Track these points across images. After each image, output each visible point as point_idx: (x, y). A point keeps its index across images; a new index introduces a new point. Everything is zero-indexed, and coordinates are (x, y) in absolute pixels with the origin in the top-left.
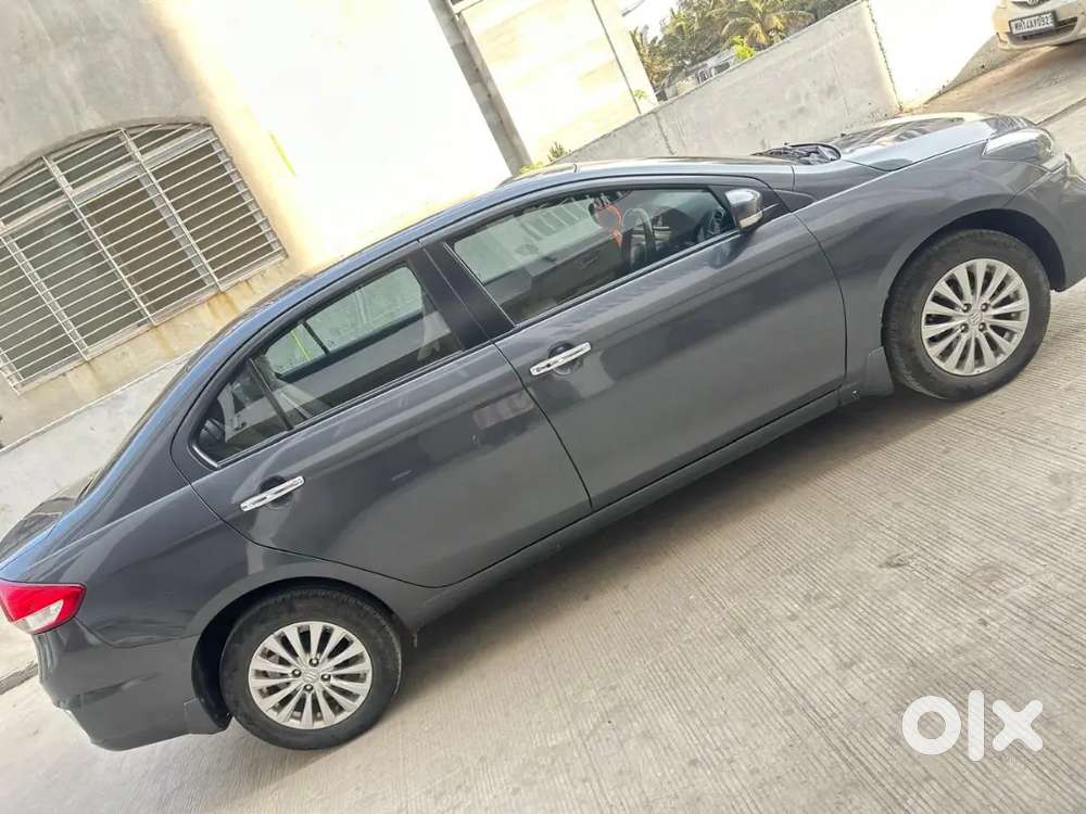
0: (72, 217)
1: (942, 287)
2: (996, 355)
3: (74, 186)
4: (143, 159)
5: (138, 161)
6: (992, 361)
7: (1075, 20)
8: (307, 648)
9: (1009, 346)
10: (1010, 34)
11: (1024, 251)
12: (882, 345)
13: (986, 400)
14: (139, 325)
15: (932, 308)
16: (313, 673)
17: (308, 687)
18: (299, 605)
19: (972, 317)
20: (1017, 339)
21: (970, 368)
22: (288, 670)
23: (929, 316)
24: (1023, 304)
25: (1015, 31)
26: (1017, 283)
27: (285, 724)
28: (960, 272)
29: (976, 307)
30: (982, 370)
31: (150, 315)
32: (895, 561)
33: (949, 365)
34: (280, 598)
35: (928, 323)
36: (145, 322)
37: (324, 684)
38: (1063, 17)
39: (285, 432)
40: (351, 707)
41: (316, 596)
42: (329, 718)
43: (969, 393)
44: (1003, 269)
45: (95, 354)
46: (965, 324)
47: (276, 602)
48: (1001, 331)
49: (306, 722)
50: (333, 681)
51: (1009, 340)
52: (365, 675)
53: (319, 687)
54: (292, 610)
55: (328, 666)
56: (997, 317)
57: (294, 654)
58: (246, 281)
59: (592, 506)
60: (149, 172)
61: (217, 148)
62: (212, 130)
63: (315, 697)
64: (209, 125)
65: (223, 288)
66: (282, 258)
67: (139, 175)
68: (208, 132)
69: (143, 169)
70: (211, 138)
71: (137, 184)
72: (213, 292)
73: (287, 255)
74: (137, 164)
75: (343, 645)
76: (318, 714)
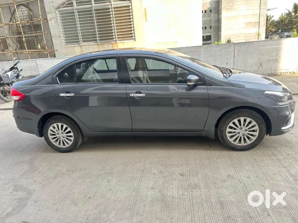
0: (91, 11)
1: (236, 121)
2: (244, 143)
3: (95, 4)
4: (113, 3)
5: (111, 3)
8: (62, 129)
13: (237, 152)
14: (95, 42)
15: (231, 125)
16: (62, 135)
17: (60, 138)
19: (242, 131)
20: (252, 141)
21: (237, 143)
22: (57, 132)
24: (257, 134)
26: (257, 128)
27: (53, 143)
28: (242, 119)
29: (244, 129)
30: (239, 145)
33: (231, 140)
35: (229, 128)
36: (97, 42)
37: (63, 138)
39: (75, 83)
40: (67, 146)
41: (67, 119)
42: (62, 146)
44: (254, 123)
45: (83, 45)
46: (239, 132)
48: (249, 138)
49: (56, 144)
50: (65, 139)
51: (250, 141)
52: (71, 140)
54: (61, 120)
55: (65, 135)
56: (249, 134)
57: (59, 129)
58: (123, 43)
59: (132, 130)
60: (113, 7)
61: (130, 7)
62: (131, 3)
63: (60, 140)
64: (131, 1)
65: (117, 42)
66: (134, 41)
67: (110, 7)
68: (130, 3)
69: (112, 6)
70: (130, 4)
71: (109, 9)
72: (115, 42)
73: (135, 40)
74: (110, 4)
75: (69, 132)
76: (59, 144)
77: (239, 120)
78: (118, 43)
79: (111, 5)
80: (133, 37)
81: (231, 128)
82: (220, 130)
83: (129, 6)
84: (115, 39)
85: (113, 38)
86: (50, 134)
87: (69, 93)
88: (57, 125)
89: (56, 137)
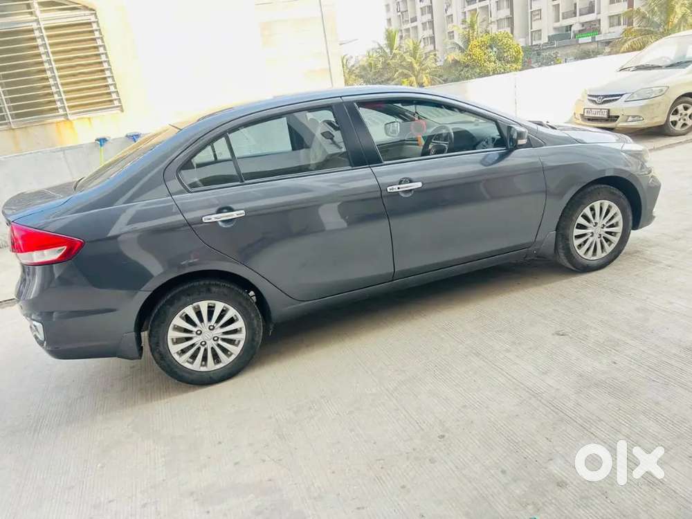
1: (587, 211)
2: (602, 252)
4: (41, 16)
6: (600, 254)
7: (618, 117)
8: (210, 319)
9: (609, 249)
10: (582, 116)
11: (625, 202)
12: (557, 230)
15: (581, 220)
17: (203, 343)
18: (214, 289)
20: (613, 246)
21: (589, 256)
22: (195, 329)
23: (578, 224)
24: (619, 229)
25: (586, 115)
26: (619, 218)
27: (182, 364)
28: (597, 205)
29: (600, 225)
30: (595, 258)
31: (11, 120)
32: (561, 333)
33: (581, 252)
34: (202, 283)
35: (577, 228)
37: (214, 342)
38: (612, 114)
39: (238, 183)
40: (226, 360)
42: (211, 366)
43: (586, 269)
44: (615, 209)
46: (592, 233)
47: (199, 285)
48: (607, 240)
50: (220, 342)
51: (609, 245)
52: (239, 341)
53: (211, 344)
55: (219, 331)
56: (607, 232)
57: (201, 320)
58: (89, 118)
59: (393, 276)
60: (42, 27)
61: (95, 26)
62: (95, 14)
63: (206, 350)
64: (94, 10)
65: (69, 117)
66: (119, 112)
67: (35, 26)
68: (92, 14)
69: (39, 23)
70: (93, 19)
71: (32, 31)
72: (62, 119)
73: (122, 111)
74: (35, 18)
75: (231, 321)
76: (203, 363)
77: (592, 209)
78: (75, 122)
79: (37, 21)
80: (116, 103)
81: (581, 227)
82: (562, 235)
83: (90, 24)
84: (61, 112)
85: (56, 109)
86: (172, 339)
87: (231, 210)
88: (194, 308)
89: (193, 345)
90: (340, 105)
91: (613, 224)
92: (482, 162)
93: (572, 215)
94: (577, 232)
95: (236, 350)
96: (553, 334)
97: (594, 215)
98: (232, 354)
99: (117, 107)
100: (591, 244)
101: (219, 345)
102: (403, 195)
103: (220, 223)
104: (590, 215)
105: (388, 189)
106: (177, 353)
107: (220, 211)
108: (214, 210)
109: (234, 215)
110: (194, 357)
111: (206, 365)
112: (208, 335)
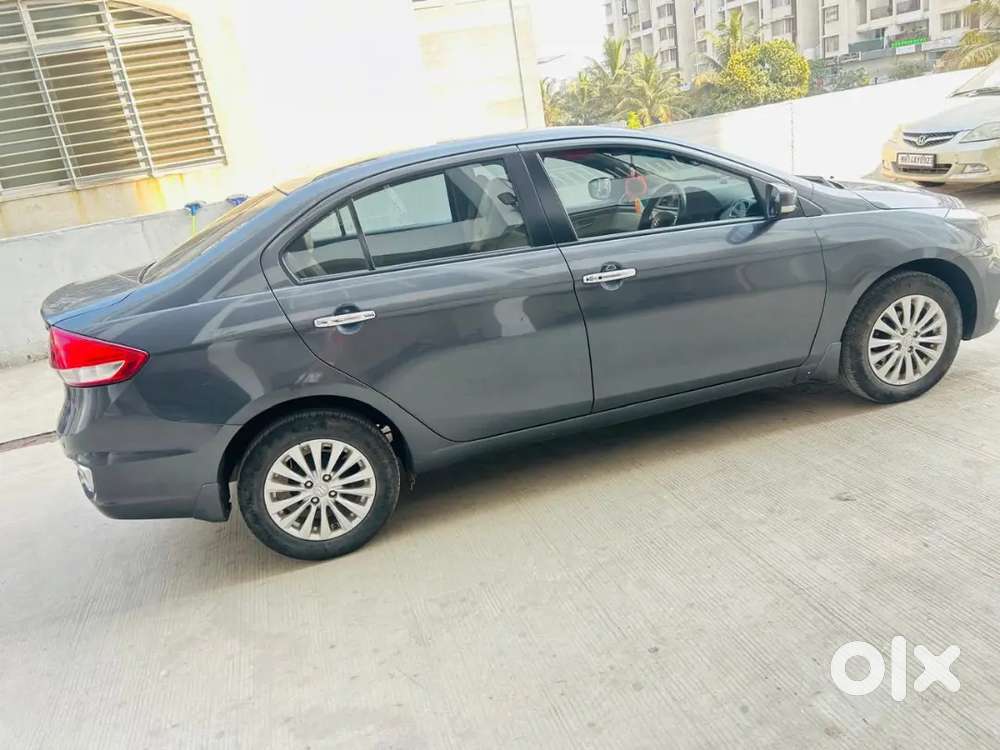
0: (27, 64)
1: (891, 312)
2: (915, 373)
3: (39, 37)
4: (115, 32)
5: (109, 32)
6: (911, 377)
7: (949, 166)
8: (324, 465)
9: (925, 368)
10: (895, 164)
11: (952, 298)
12: (842, 340)
14: (61, 184)
15: (880, 325)
17: (315, 500)
18: (330, 423)
19: (905, 340)
20: (932, 364)
21: (894, 380)
22: (302, 480)
23: (876, 331)
24: (941, 339)
25: (900, 162)
26: (941, 322)
27: (285, 530)
28: (906, 302)
29: (911, 332)
30: (903, 382)
31: (75, 178)
32: (845, 496)
33: (881, 373)
34: (313, 414)
35: (874, 336)
36: (68, 183)
37: (330, 499)
38: (940, 161)
39: (367, 271)
40: (347, 525)
42: (326, 533)
43: (890, 398)
44: (935, 308)
45: (7, 198)
46: (899, 344)
47: (310, 416)
48: (922, 355)
50: (340, 499)
51: (926, 363)
52: (366, 499)
53: (326, 501)
55: (337, 484)
56: (921, 344)
57: (312, 467)
58: (181, 174)
59: (593, 407)
60: (118, 47)
61: (189, 46)
62: (190, 28)
63: (319, 510)
64: (189, 23)
65: (155, 174)
66: (221, 165)
67: (107, 46)
68: (185, 29)
69: (113, 43)
70: (186, 35)
71: (103, 53)
72: (145, 176)
73: (226, 164)
74: (107, 35)
75: (355, 469)
76: (315, 528)
77: (899, 309)
78: (161, 181)
79: (111, 40)
80: (218, 153)
81: (881, 335)
82: (851, 347)
83: (182, 42)
84: (143, 166)
85: (137, 162)
86: (271, 494)
87: (354, 309)
88: (303, 450)
89: (300, 503)
90: (514, 156)
91: (931, 331)
92: (729, 239)
93: (866, 318)
94: (875, 343)
95: (361, 511)
96: (832, 498)
97: (901, 319)
98: (355, 516)
99: (220, 158)
100: (898, 360)
101: (337, 504)
102: (607, 288)
103: (340, 329)
104: (895, 317)
105: (585, 278)
106: (278, 513)
107: (339, 312)
108: (333, 309)
109: (361, 316)
110: (302, 519)
111: (318, 532)
112: (322, 488)
